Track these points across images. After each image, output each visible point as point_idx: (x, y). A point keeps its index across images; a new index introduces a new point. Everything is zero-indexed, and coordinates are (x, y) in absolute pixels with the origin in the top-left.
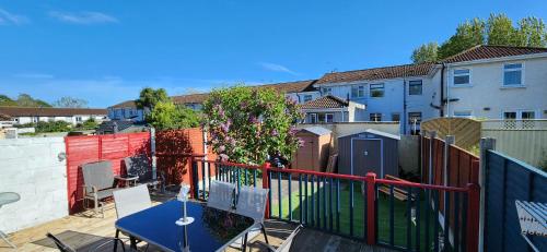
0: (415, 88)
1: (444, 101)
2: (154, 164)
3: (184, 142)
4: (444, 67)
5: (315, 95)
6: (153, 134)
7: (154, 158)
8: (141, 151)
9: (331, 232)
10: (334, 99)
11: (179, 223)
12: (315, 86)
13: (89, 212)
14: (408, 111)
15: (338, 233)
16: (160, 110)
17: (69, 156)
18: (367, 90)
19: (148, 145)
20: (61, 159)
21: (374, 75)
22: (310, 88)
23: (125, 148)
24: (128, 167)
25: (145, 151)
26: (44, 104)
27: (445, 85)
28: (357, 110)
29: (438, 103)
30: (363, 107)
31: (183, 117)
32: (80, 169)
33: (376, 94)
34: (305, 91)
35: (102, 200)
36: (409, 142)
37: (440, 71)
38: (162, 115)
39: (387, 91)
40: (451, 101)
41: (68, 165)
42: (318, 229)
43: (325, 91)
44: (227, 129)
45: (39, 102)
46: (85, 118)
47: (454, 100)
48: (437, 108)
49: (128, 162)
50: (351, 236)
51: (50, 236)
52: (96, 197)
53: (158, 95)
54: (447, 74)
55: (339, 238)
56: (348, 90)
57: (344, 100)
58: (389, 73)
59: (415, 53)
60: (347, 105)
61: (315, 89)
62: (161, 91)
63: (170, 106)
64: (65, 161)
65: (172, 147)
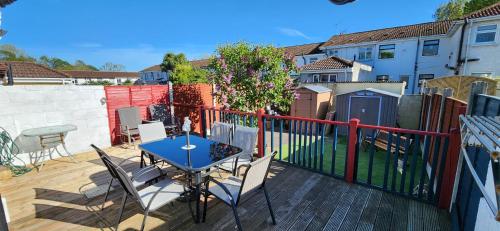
0: (430, 48)
1: (460, 61)
2: (173, 112)
3: (196, 96)
4: (466, 23)
5: (320, 57)
6: (171, 88)
7: (172, 108)
8: (161, 101)
9: (314, 170)
10: (339, 60)
11: (184, 148)
12: (321, 48)
13: (125, 145)
14: (419, 72)
15: (321, 171)
16: (179, 71)
17: (108, 101)
18: (376, 51)
19: (167, 96)
20: (103, 103)
21: (384, 35)
22: (317, 51)
23: (150, 97)
24: (152, 114)
25: (165, 101)
26: (95, 69)
27: (464, 43)
28: (362, 72)
29: (453, 63)
30: (369, 69)
31: (197, 77)
32: (116, 112)
33: (385, 56)
34: (311, 53)
35: (134, 136)
36: (411, 102)
37: (461, 28)
38: (180, 75)
39: (397, 52)
40: (469, 61)
41: (108, 109)
42: (304, 167)
43: (331, 53)
44: (229, 82)
45: (90, 67)
46: (123, 80)
47: (474, 60)
48: (452, 68)
49: (152, 109)
50: (332, 175)
51: (93, 146)
52: (129, 133)
53: (179, 58)
54: (468, 31)
55: (321, 176)
56: (356, 52)
57: (349, 61)
58: (402, 33)
59: (439, 10)
60: (351, 66)
61: (320, 52)
62: (181, 56)
63: (188, 68)
64: (105, 105)
65: (187, 100)
